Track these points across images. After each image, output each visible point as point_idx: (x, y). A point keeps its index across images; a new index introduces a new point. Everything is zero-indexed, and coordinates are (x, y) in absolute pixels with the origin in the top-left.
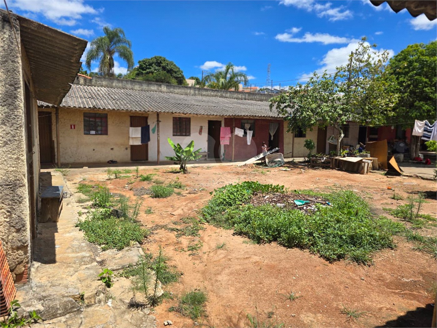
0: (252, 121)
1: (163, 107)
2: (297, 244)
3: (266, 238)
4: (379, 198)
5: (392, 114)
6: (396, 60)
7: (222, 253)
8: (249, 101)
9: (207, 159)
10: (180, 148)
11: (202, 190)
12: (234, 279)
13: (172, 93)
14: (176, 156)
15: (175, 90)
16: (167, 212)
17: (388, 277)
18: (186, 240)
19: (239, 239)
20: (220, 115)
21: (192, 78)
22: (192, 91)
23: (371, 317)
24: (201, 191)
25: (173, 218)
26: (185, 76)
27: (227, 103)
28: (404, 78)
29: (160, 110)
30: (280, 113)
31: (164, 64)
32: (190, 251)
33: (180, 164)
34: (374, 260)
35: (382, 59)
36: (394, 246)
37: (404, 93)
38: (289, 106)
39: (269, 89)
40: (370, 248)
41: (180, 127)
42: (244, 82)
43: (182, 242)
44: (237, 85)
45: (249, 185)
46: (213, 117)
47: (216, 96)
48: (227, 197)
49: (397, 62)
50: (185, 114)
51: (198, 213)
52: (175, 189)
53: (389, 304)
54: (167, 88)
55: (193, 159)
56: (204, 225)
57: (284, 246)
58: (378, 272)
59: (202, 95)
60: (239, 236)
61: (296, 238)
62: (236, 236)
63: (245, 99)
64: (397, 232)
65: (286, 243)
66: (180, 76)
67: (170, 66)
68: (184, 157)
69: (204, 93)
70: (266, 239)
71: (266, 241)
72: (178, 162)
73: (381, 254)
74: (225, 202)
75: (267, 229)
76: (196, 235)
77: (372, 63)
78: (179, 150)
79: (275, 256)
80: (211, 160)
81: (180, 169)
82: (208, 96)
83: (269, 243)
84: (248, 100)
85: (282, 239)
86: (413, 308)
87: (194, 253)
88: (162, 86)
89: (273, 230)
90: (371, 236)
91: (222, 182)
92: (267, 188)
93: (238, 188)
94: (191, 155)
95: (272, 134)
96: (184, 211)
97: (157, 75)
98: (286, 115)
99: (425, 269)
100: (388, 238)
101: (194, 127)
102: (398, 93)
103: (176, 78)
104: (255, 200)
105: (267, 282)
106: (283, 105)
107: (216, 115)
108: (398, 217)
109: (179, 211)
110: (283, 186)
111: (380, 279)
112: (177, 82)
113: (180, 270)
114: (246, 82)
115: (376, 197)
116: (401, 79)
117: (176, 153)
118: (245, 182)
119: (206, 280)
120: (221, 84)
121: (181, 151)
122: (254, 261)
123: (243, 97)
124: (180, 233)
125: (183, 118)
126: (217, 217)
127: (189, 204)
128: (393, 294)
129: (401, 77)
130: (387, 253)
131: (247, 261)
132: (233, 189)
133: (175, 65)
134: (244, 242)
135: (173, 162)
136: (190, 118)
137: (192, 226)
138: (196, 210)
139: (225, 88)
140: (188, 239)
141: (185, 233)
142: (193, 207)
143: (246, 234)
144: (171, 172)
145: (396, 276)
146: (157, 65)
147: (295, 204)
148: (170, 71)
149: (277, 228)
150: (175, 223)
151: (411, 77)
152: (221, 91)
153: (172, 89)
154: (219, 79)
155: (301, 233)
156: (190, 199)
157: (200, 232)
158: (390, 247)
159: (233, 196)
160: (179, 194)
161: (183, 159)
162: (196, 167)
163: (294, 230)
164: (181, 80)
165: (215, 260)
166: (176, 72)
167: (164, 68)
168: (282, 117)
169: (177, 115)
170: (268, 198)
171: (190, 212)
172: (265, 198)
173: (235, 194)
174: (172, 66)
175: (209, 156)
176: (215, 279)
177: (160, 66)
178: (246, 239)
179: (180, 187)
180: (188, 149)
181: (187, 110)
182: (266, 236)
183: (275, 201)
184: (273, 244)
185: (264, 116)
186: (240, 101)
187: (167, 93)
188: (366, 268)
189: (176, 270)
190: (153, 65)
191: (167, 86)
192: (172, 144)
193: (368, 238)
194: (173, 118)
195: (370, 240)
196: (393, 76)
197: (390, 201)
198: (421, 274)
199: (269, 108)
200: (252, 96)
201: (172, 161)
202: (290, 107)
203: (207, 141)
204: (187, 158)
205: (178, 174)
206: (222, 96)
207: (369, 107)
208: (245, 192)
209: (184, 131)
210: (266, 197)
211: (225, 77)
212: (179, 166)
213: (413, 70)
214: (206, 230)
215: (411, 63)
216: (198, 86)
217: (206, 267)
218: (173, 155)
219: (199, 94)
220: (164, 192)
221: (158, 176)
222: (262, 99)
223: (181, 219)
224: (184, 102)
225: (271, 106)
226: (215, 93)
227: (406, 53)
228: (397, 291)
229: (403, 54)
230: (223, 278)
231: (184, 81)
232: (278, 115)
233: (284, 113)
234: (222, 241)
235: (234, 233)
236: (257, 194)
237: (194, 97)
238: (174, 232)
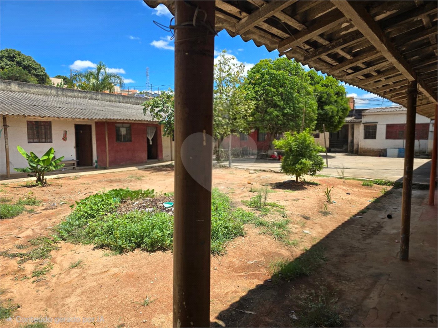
0: (128, 125)
1: (12, 109)
2: (161, 246)
3: (129, 246)
4: (240, 192)
5: (251, 119)
6: (252, 71)
7: (76, 272)
8: (124, 105)
9: (76, 168)
10: (36, 157)
11: (64, 204)
12: (85, 298)
13: (26, 93)
14: (30, 167)
15: (30, 90)
16: (11, 235)
17: (237, 263)
18: (31, 265)
19: (100, 252)
20: (88, 119)
21: (59, 77)
22: (54, 92)
23: (218, 303)
24: (61, 205)
25: (17, 241)
26: (48, 74)
27: (98, 106)
28: (259, 88)
29: (6, 113)
30: (155, 117)
31: (19, 59)
32: (35, 277)
33: (36, 176)
34: (227, 249)
35: (239, 71)
36: (244, 234)
37: (259, 101)
38: (162, 110)
39: (149, 93)
40: (224, 239)
41: (38, 132)
42: (119, 84)
43: (25, 268)
44: (112, 87)
45: (117, 193)
46: (80, 120)
47: (84, 97)
48: (89, 209)
49: (253, 74)
50: (43, 117)
51: (53, 230)
52: (26, 206)
53: (234, 287)
54: (19, 87)
55: (53, 169)
56: (59, 244)
57: (147, 251)
58: (229, 259)
59: (66, 96)
60: (100, 250)
61: (159, 241)
62: (96, 250)
63: (120, 102)
64: (248, 221)
65: (149, 247)
66: (42, 73)
67: (27, 62)
68: (42, 168)
69: (70, 94)
70: (129, 248)
71: (129, 249)
72: (33, 174)
73: (234, 243)
74: (86, 215)
75: (130, 237)
76: (47, 257)
77: (233, 73)
78: (33, 160)
79: (136, 263)
80: (80, 169)
81: (37, 182)
82: (74, 97)
83: (132, 251)
84: (123, 103)
85: (145, 245)
86: (253, 287)
87: (39, 278)
88: (12, 84)
89: (136, 236)
90: (227, 227)
91: (90, 192)
92: (137, 194)
93: (103, 198)
94: (51, 164)
95: (150, 139)
96: (34, 232)
97: (9, 71)
98: (161, 119)
99: (266, 249)
100: (240, 227)
101: (56, 133)
102: (255, 101)
103: (37, 76)
104: (124, 208)
105: (122, 293)
106: (157, 110)
107: (84, 119)
108: (251, 207)
109: (29, 232)
110: (153, 190)
111: (231, 265)
112: (38, 81)
113: (17, 303)
114: (121, 85)
115: (238, 191)
116: (256, 89)
117: (29, 163)
118: (113, 190)
119: (50, 307)
120: (91, 84)
121: (36, 161)
122: (113, 273)
123: (117, 99)
124: (25, 258)
125: (40, 121)
126: (75, 233)
127: (43, 222)
128: (239, 277)
129: (256, 87)
130: (239, 240)
131: (103, 276)
132: (96, 200)
133: (34, 61)
134: (104, 255)
135: (26, 174)
136: (50, 122)
137: (42, 248)
138: (51, 227)
139: (97, 89)
140: (35, 263)
141: (32, 257)
142: (48, 225)
143: (108, 246)
144: (24, 186)
145: (243, 260)
146: (8, 60)
147: (164, 206)
148: (27, 68)
149: (141, 233)
150: (19, 247)
151: (264, 87)
152: (91, 92)
153: (26, 89)
154: (90, 79)
155: (163, 235)
156: (45, 216)
157: (53, 253)
158: (242, 235)
159: (96, 207)
160: (31, 211)
161: (40, 169)
162: (61, 178)
163: (157, 233)
164: (43, 79)
165: (66, 281)
166: (35, 69)
167: (19, 64)
168: (158, 121)
169: (32, 119)
170: (137, 204)
171: (42, 231)
172: (134, 205)
173: (99, 205)
174: (30, 62)
175: (79, 165)
176: (61, 303)
177: (13, 61)
178: (108, 252)
179: (34, 203)
180: (46, 158)
181: (46, 113)
182: (129, 245)
183: (144, 206)
184: (137, 251)
185: (139, 120)
186: (113, 104)
187: (19, 92)
188: (220, 258)
189: (12, 303)
190: (4, 59)
191: (19, 84)
192: (24, 153)
193: (223, 229)
194: (27, 121)
195: (225, 232)
196: (250, 86)
197: (248, 194)
198: (263, 254)
199: (142, 111)
200: (127, 99)
201: (24, 173)
202: (164, 112)
203: (75, 147)
204: (45, 168)
205: (34, 187)
206: (91, 98)
207: (233, 113)
208: (112, 201)
209: (44, 136)
210: (135, 203)
211: (97, 78)
212: (35, 179)
213: (265, 81)
214: (60, 249)
215: (263, 75)
216: (65, 86)
217: (53, 292)
218: (26, 165)
219: (63, 95)
220: (9, 212)
221: (5, 192)
222: (138, 103)
223: (29, 242)
224: (42, 104)
225: (145, 110)
226: (84, 95)
227: (259, 66)
228: (243, 274)
229: (257, 67)
230: (72, 300)
231: (47, 80)
232: (153, 119)
233: (159, 117)
234: (78, 258)
235: (94, 247)
236: (126, 202)
237: (56, 99)
238: (17, 258)
